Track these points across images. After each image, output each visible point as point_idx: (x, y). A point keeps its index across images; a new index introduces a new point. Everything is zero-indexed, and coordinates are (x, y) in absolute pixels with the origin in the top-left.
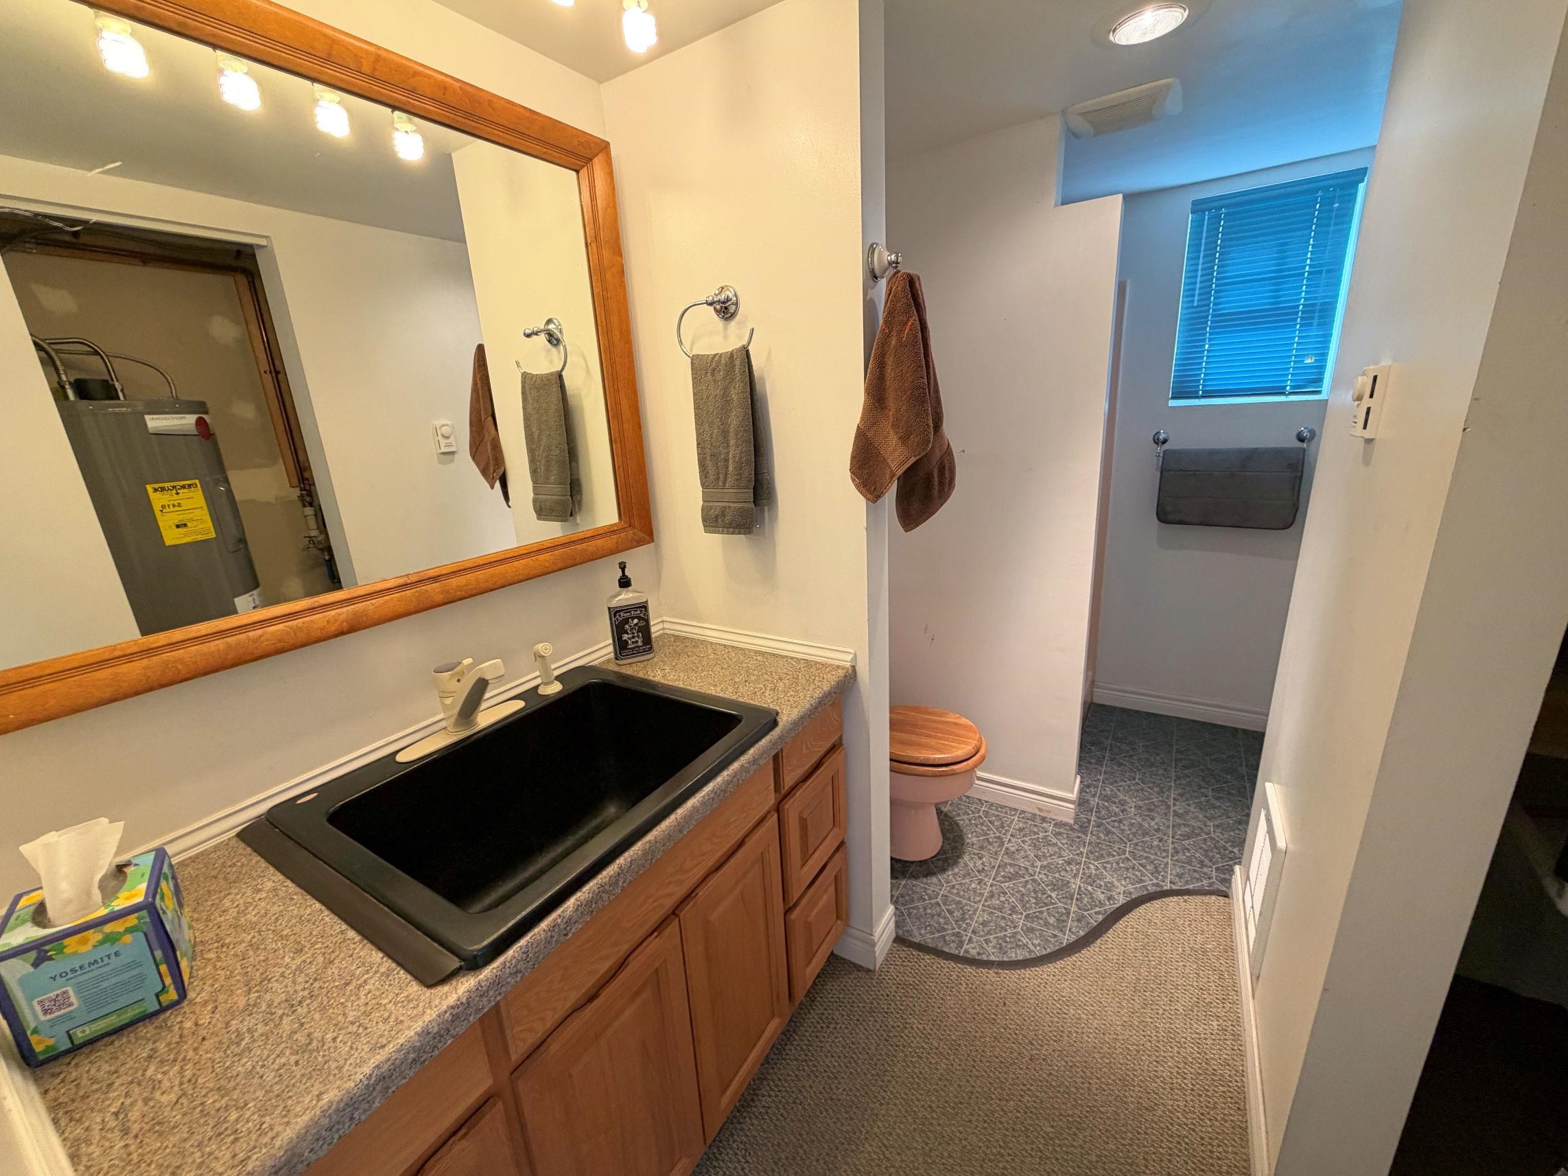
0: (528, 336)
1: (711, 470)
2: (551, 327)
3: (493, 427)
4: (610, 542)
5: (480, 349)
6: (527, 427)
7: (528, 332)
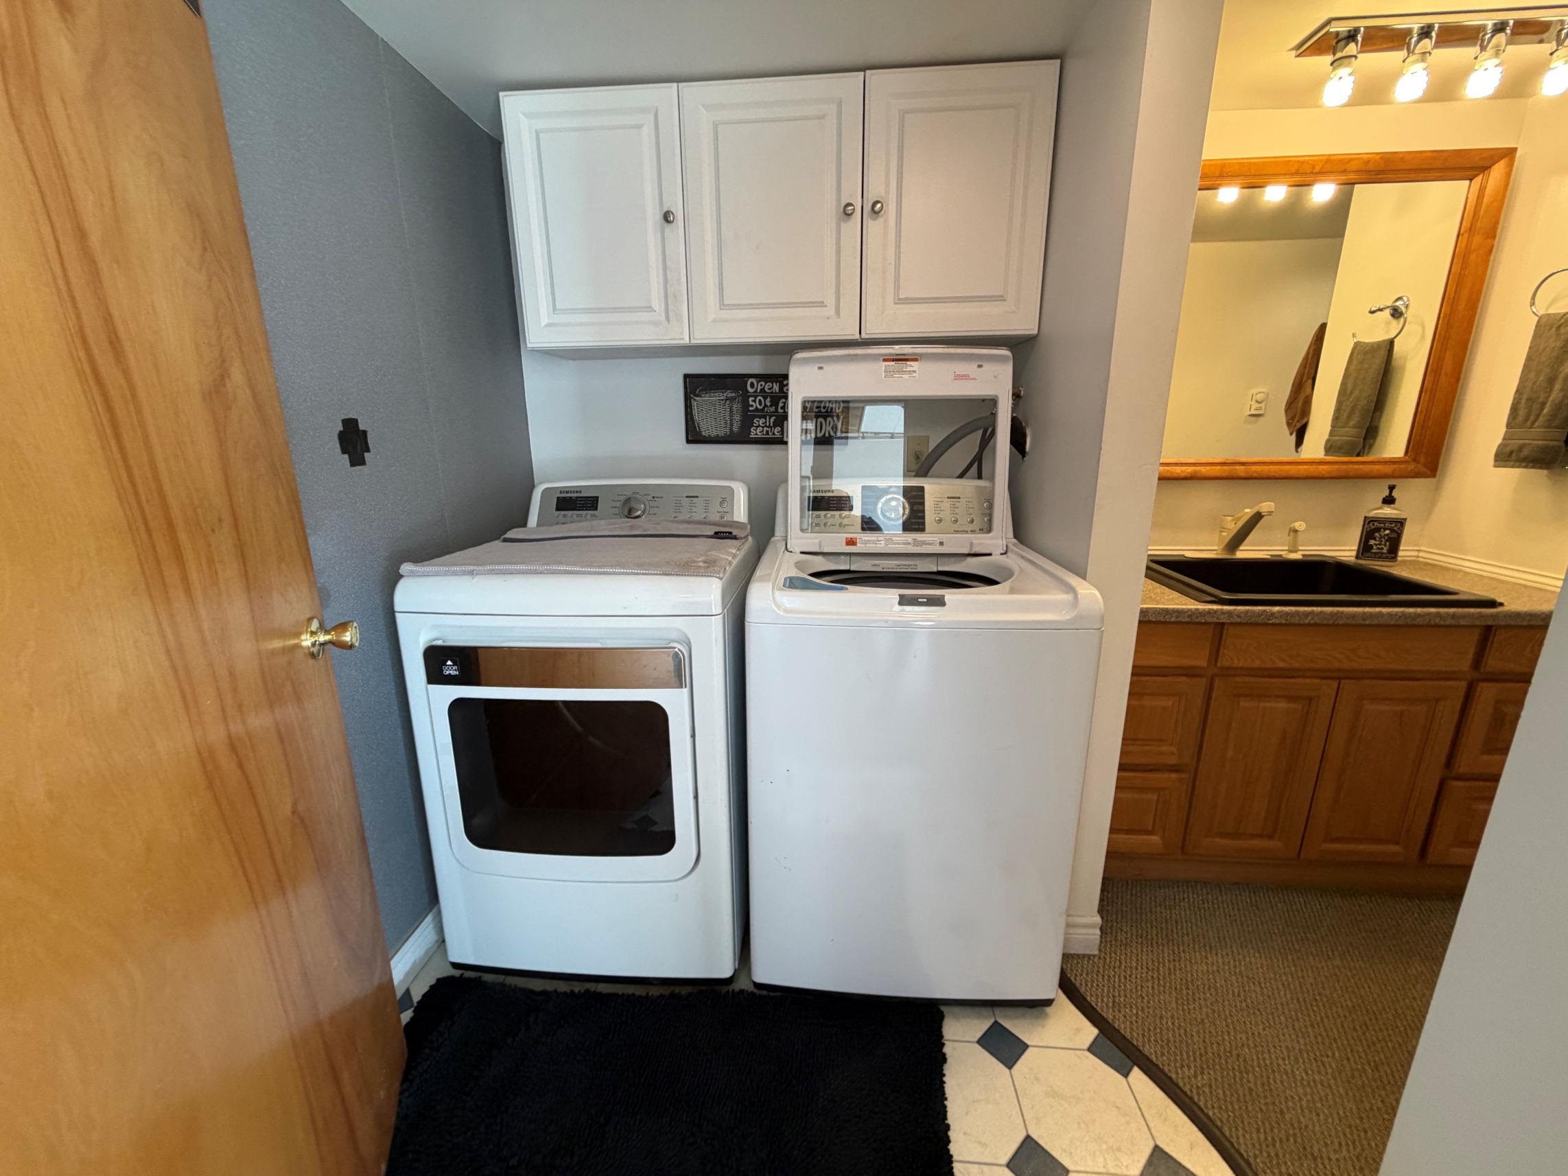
0: (1372, 312)
1: (1522, 413)
2: (1399, 303)
3: (1311, 387)
4: (1388, 469)
5: (1323, 327)
6: (1344, 384)
7: (1373, 309)
